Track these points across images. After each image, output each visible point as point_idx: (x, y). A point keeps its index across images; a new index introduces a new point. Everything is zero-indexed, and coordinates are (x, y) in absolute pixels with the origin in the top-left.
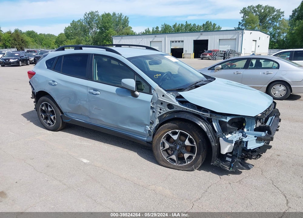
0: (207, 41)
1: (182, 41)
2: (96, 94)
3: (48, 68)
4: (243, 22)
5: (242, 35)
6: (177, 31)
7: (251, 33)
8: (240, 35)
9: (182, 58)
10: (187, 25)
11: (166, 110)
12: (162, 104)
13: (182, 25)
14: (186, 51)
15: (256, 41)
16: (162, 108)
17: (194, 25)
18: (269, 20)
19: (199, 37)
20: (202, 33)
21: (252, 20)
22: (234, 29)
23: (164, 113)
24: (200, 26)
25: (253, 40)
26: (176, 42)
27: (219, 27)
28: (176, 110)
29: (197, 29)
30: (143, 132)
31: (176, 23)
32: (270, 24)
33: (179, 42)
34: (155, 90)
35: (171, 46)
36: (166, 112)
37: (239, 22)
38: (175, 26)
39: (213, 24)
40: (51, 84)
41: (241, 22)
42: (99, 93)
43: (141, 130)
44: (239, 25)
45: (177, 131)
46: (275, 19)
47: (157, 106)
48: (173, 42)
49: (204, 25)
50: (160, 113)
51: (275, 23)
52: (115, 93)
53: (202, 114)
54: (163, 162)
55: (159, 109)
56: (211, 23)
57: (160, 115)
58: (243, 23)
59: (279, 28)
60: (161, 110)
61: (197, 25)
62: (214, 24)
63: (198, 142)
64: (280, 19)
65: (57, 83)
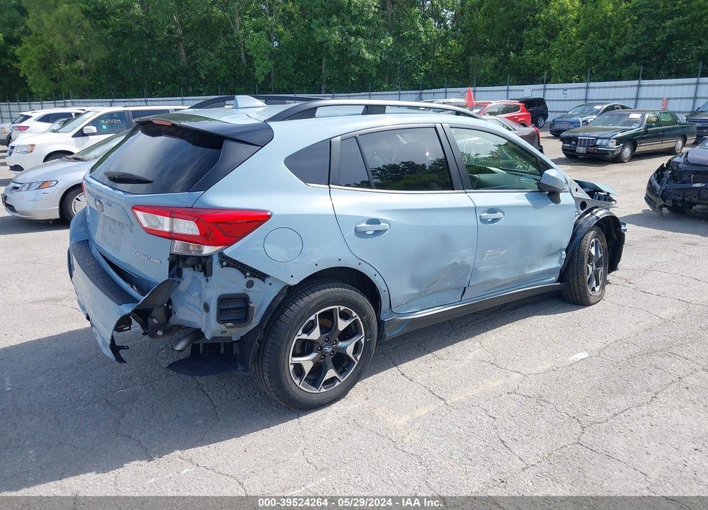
11: (579, 214)
28: (588, 208)
30: (557, 266)
34: (567, 183)
42: (502, 215)
45: (594, 240)
65: (390, 225)
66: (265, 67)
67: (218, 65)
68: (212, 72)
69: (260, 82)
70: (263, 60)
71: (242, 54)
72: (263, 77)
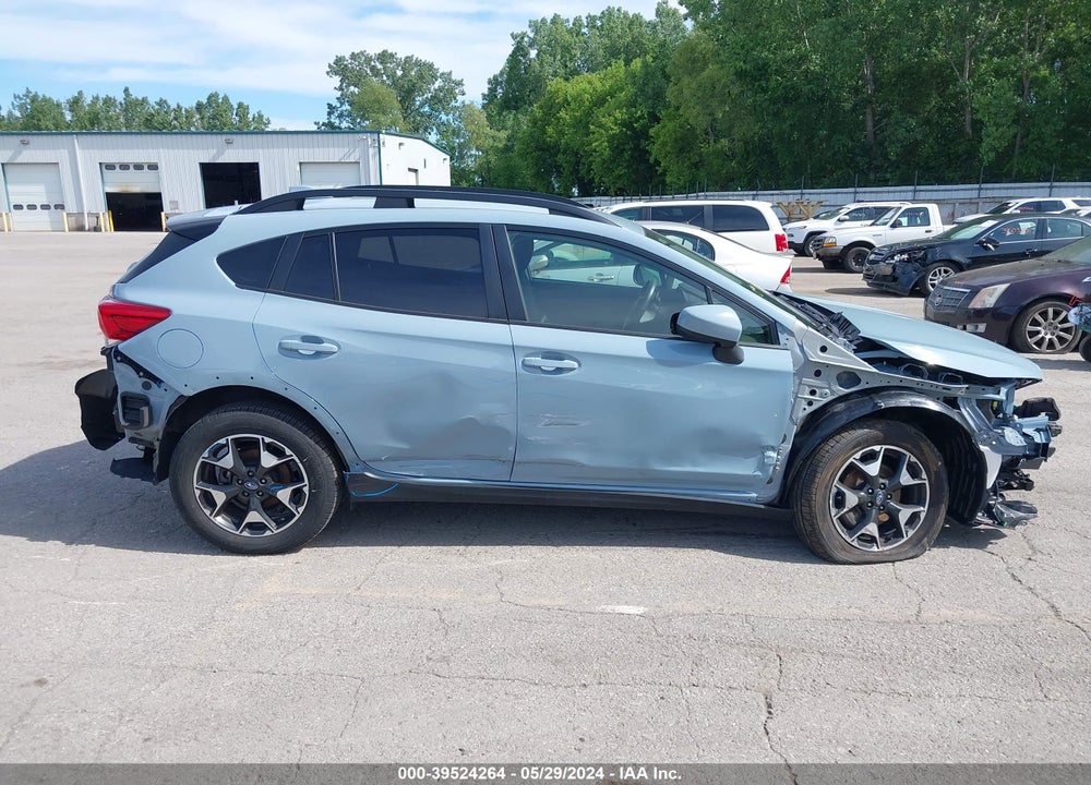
0: (254, 167)
1: (153, 167)
2: (559, 370)
3: (241, 284)
4: (342, 104)
5: (377, 150)
6: (93, 125)
7: (400, 144)
8: (371, 151)
9: (161, 230)
10: (132, 106)
11: (832, 392)
12: (818, 374)
13: (109, 102)
14: (175, 204)
15: (416, 171)
16: (818, 387)
17: (162, 103)
18: (422, 106)
19: (220, 153)
20: (229, 137)
21: (379, 102)
22: (315, 128)
23: (825, 401)
24: (186, 110)
25: (410, 170)
26: (124, 167)
27: (261, 117)
28: (867, 386)
29: (175, 119)
30: (750, 473)
31: (80, 93)
32: (429, 116)
33: (138, 167)
34: (791, 333)
35: (103, 183)
36: (833, 397)
37: (330, 106)
38: (75, 103)
39: (236, 107)
40: (290, 352)
41: (335, 103)
42: (576, 365)
43: (744, 468)
44: (329, 114)
45: (877, 448)
46: (440, 101)
47: (800, 383)
48: (110, 167)
49: (199, 107)
50: (810, 403)
51: (444, 117)
52: (646, 359)
53: (944, 388)
54: (843, 553)
55: (808, 390)
56: (226, 99)
57: (810, 409)
58: (344, 108)
59: (456, 133)
60: (813, 393)
61: (174, 106)
62: (240, 105)
63: (933, 468)
64: (453, 103)
65: (339, 347)
66: (998, 138)
67: (919, 137)
68: (911, 149)
69: (985, 163)
70: (997, 125)
71: (968, 117)
72: (992, 155)
